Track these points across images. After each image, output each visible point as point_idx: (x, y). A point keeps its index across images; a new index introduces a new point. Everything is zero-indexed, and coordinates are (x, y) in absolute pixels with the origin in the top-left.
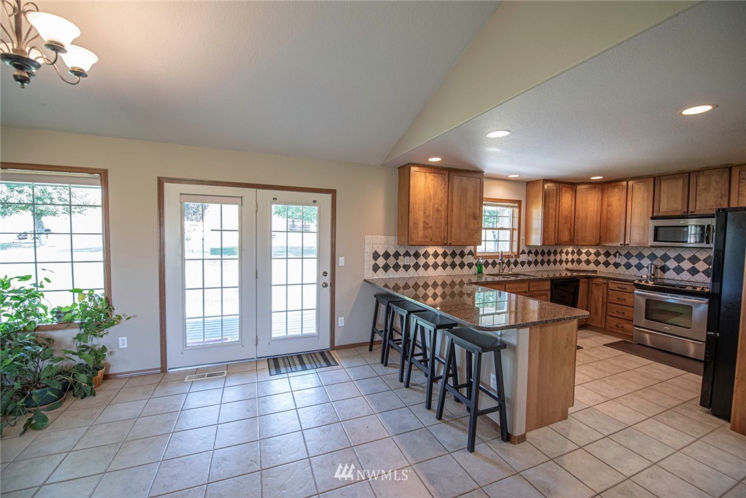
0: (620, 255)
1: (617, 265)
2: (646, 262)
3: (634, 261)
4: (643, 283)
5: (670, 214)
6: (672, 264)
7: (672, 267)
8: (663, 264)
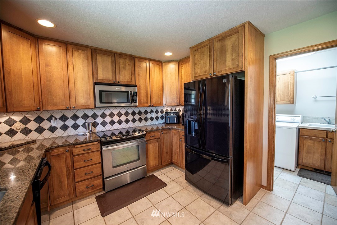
0: (56, 119)
1: (52, 129)
2: (80, 122)
3: (70, 123)
4: (109, 139)
5: (106, 82)
6: (99, 120)
7: (100, 122)
8: (94, 121)
